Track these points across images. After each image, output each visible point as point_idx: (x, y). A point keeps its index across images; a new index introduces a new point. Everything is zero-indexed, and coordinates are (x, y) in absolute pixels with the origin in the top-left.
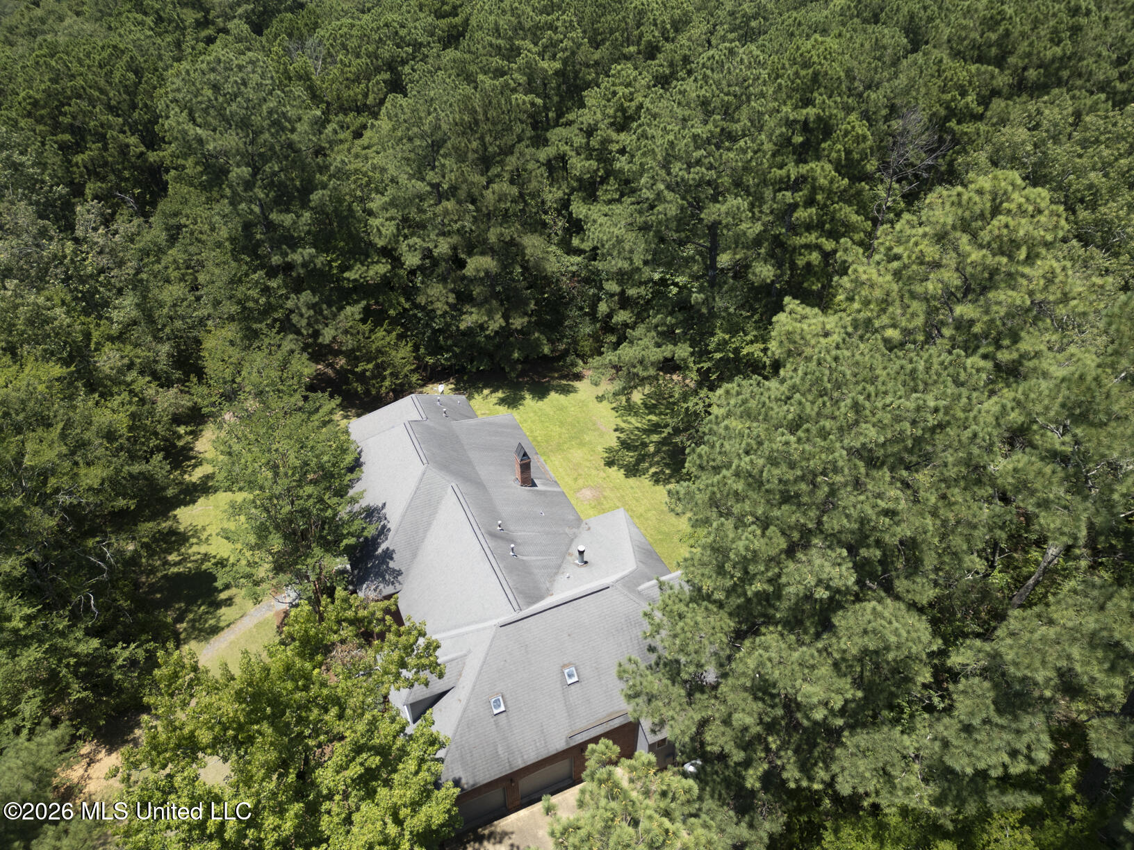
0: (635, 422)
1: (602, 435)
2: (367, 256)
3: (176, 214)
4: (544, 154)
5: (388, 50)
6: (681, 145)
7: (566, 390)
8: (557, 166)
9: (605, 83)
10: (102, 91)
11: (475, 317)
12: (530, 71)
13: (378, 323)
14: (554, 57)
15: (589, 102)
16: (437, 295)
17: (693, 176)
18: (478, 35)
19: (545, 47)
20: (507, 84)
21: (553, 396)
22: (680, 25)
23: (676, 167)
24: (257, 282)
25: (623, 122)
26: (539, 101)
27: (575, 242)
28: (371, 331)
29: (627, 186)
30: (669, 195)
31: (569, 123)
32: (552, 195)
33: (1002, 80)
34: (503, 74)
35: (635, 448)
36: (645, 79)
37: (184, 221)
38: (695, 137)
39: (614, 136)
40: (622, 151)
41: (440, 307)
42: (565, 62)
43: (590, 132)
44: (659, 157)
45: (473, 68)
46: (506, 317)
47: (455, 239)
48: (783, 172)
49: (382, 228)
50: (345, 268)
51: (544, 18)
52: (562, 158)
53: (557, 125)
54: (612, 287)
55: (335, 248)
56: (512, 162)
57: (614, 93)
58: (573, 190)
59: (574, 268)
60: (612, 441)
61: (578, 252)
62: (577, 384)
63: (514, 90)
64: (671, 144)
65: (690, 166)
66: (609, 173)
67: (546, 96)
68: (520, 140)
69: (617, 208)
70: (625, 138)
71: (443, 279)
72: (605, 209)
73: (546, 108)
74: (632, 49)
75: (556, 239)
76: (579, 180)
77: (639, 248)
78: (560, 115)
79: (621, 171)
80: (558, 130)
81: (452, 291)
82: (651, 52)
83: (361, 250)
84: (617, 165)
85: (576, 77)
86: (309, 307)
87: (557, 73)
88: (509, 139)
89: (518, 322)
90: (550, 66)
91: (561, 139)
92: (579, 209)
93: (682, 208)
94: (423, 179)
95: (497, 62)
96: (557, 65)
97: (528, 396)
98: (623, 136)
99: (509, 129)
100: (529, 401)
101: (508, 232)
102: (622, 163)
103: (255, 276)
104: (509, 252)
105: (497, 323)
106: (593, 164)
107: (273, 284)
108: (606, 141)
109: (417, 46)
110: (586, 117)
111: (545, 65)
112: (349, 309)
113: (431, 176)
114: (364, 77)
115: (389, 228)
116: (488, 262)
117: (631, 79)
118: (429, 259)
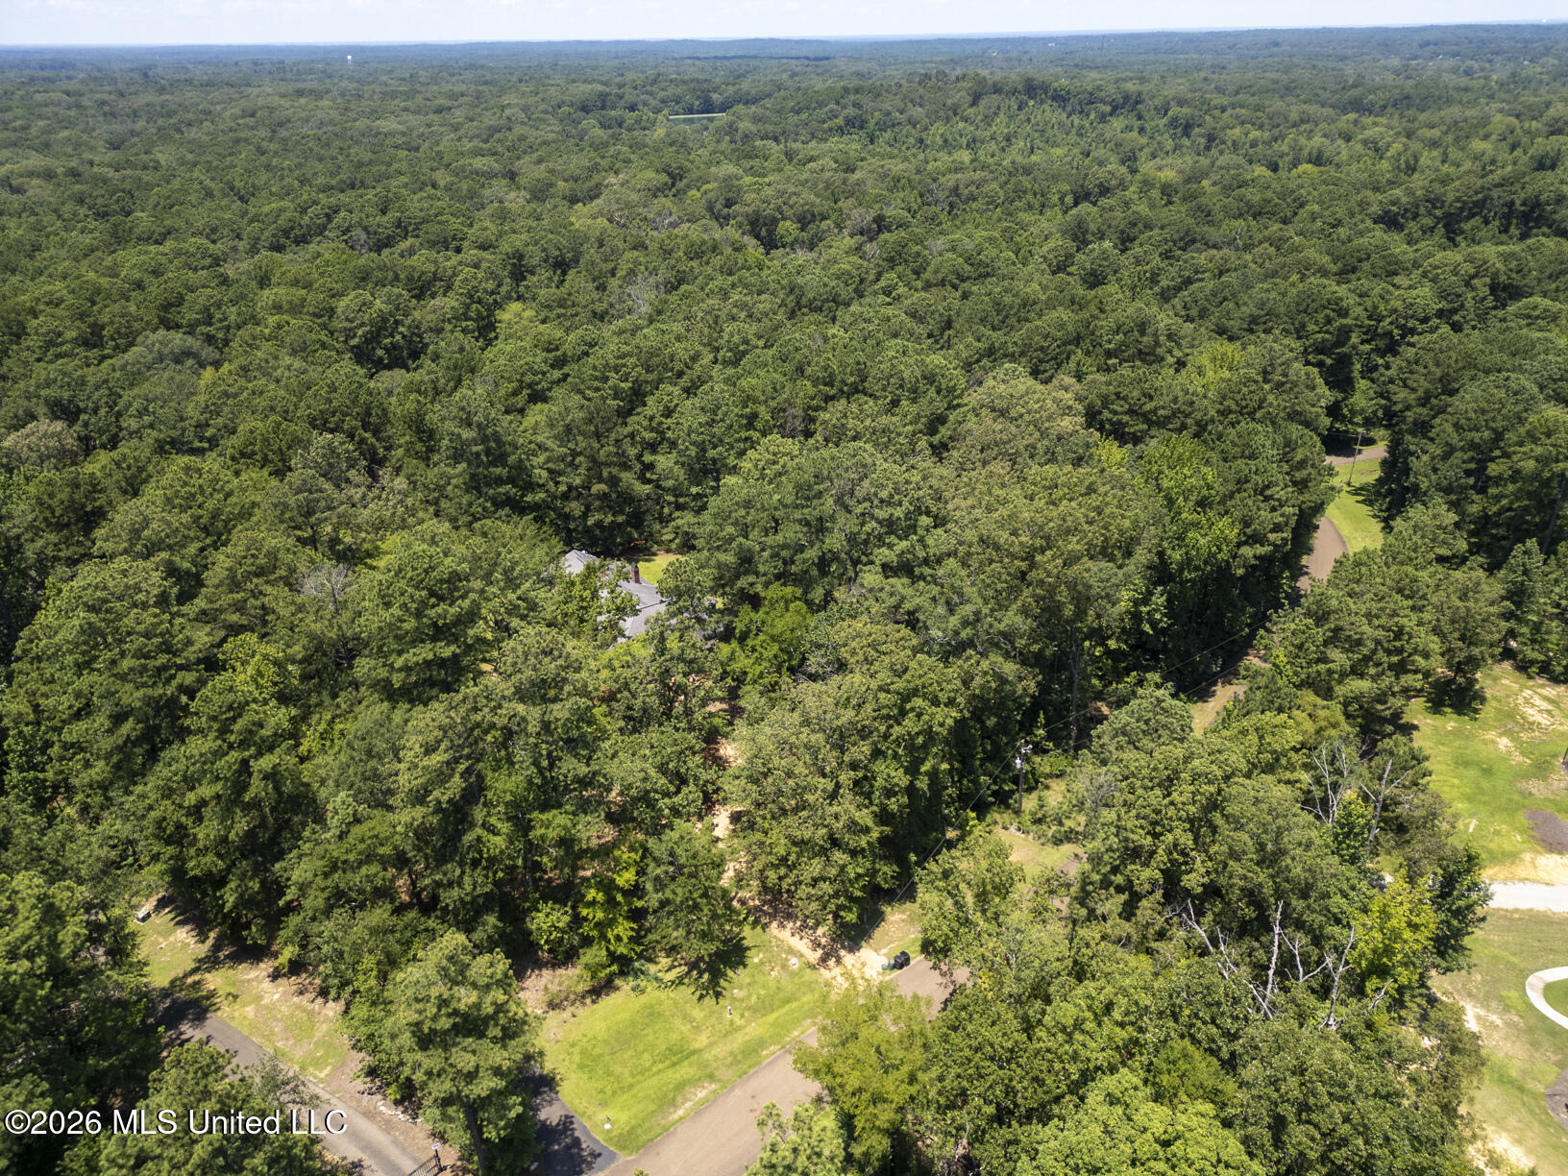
2: (534, 489)
3: (414, 474)
4: (627, 430)
5: (528, 378)
6: (694, 426)
7: (649, 561)
8: (634, 437)
9: (657, 393)
11: (596, 517)
12: (615, 388)
14: (627, 381)
15: (649, 403)
16: (575, 507)
17: (700, 439)
19: (622, 376)
20: (603, 395)
21: (642, 563)
22: (694, 359)
23: (693, 435)
24: (480, 505)
25: (668, 413)
26: (621, 403)
27: (648, 475)
29: (673, 444)
30: (691, 448)
31: (639, 414)
32: (632, 452)
33: (832, 392)
34: (600, 390)
36: (677, 390)
38: (700, 423)
39: (664, 420)
40: (669, 429)
41: (577, 513)
42: (634, 382)
43: (651, 419)
44: (686, 431)
46: (614, 516)
47: (583, 477)
49: (540, 475)
50: (524, 495)
51: (620, 361)
52: (637, 433)
53: (632, 415)
54: (670, 498)
55: (517, 486)
56: (613, 436)
57: (662, 399)
58: (644, 449)
59: (648, 491)
61: (649, 481)
62: (654, 559)
63: (607, 398)
64: (690, 426)
65: (699, 434)
66: (663, 439)
67: (625, 400)
68: (615, 424)
69: (669, 456)
71: (577, 498)
72: (663, 456)
73: (625, 406)
74: (670, 374)
75: (636, 476)
76: (647, 443)
77: (680, 473)
78: (633, 409)
79: (669, 438)
80: (633, 418)
81: (583, 504)
82: (680, 374)
83: (530, 486)
84: (667, 435)
85: (640, 390)
87: (629, 389)
88: (609, 425)
89: (620, 519)
90: (625, 385)
91: (635, 422)
92: (648, 458)
93: (697, 453)
94: (565, 447)
95: (596, 384)
96: (630, 385)
98: (669, 421)
99: (609, 419)
101: (615, 470)
102: (669, 434)
104: (614, 482)
105: (610, 518)
106: (654, 435)
108: (660, 424)
109: (544, 374)
110: (648, 411)
111: (623, 385)
113: (570, 445)
114: (515, 393)
115: (545, 474)
116: (603, 487)
117: (671, 391)
118: (570, 488)
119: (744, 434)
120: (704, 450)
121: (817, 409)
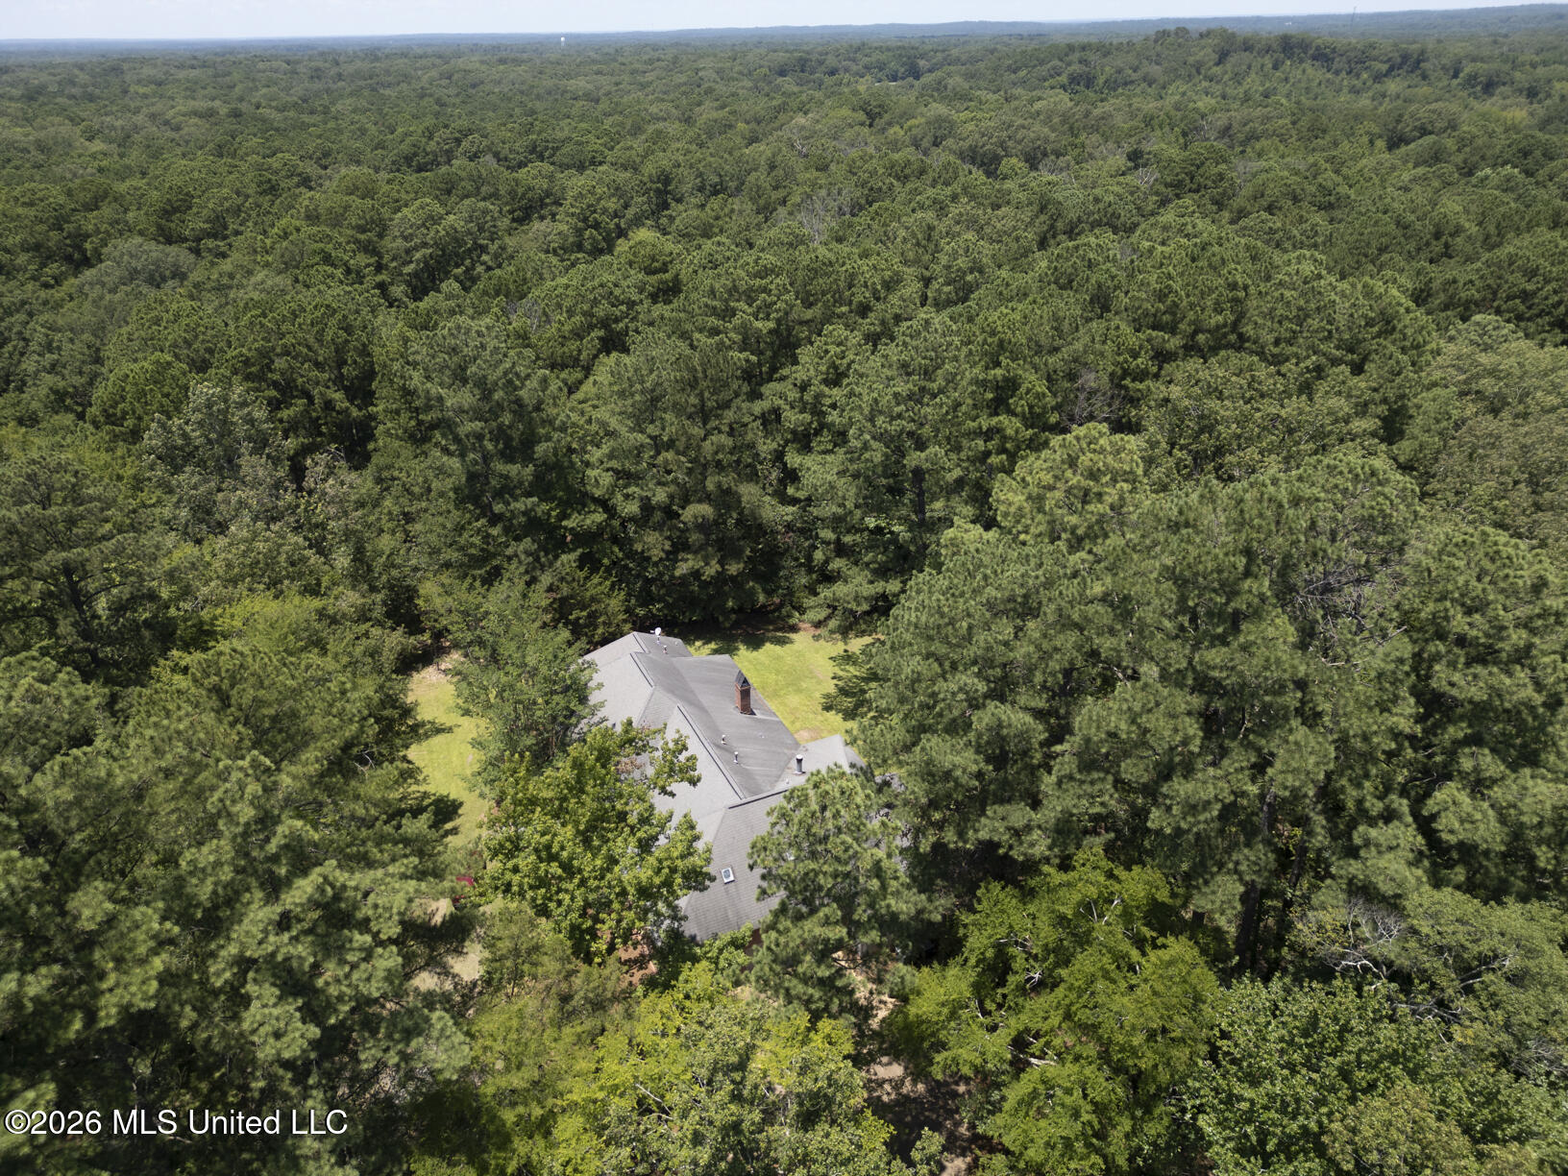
0: (853, 670)
1: (819, 682)
2: (584, 506)
3: (389, 467)
4: (758, 407)
5: (600, 311)
6: (883, 402)
7: (781, 642)
8: (771, 419)
9: (818, 341)
10: (310, 348)
11: (690, 563)
12: (745, 330)
13: (594, 570)
14: (767, 318)
15: (802, 359)
16: (654, 543)
17: (894, 428)
18: (694, 296)
19: (759, 308)
20: (722, 342)
21: (768, 646)
22: (891, 285)
23: (880, 420)
24: (479, 531)
25: (835, 378)
26: (754, 358)
27: (790, 491)
28: (587, 578)
29: (841, 437)
30: (875, 444)
31: (783, 378)
32: (766, 447)
33: (1174, 343)
34: (718, 333)
35: (854, 695)
36: (856, 337)
37: (396, 473)
38: (896, 395)
39: (826, 390)
40: (834, 406)
41: (656, 554)
42: (778, 321)
43: (804, 387)
44: (866, 411)
45: (688, 327)
46: (721, 562)
47: (672, 488)
48: (975, 424)
49: (599, 479)
50: (564, 516)
51: (758, 282)
52: (776, 412)
53: (770, 380)
54: (828, 534)
55: (552, 499)
56: (729, 415)
57: (827, 352)
58: (787, 442)
59: (789, 518)
60: (830, 687)
61: (794, 501)
62: (792, 636)
63: (730, 348)
64: (876, 400)
65: (893, 419)
66: (822, 426)
67: (760, 353)
68: (737, 395)
69: (829, 458)
70: (837, 393)
71: (658, 527)
72: (819, 458)
73: (760, 364)
74: (844, 309)
75: (770, 490)
76: (794, 432)
77: (849, 492)
78: (774, 369)
79: (833, 424)
80: (772, 385)
81: (668, 538)
82: (864, 310)
83: (580, 499)
84: (829, 419)
85: (789, 334)
86: (528, 553)
87: (770, 332)
88: (726, 395)
89: (733, 569)
90: (764, 326)
91: (775, 394)
92: (793, 459)
93: (886, 455)
94: (642, 432)
95: (713, 321)
96: (771, 325)
97: (742, 647)
98: (835, 391)
99: (726, 385)
100: (743, 651)
101: (727, 480)
102: (833, 417)
103: (479, 524)
104: (726, 499)
105: (712, 570)
106: (807, 417)
107: (494, 531)
108: (818, 396)
109: (631, 304)
110: (800, 373)
111: (759, 324)
112: (564, 557)
113: (651, 429)
114: (578, 335)
115: (607, 479)
116: (705, 510)
117: (842, 338)
118: (647, 507)
119: (985, 422)
120: (901, 453)
121: (1141, 376)
